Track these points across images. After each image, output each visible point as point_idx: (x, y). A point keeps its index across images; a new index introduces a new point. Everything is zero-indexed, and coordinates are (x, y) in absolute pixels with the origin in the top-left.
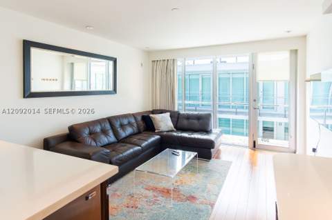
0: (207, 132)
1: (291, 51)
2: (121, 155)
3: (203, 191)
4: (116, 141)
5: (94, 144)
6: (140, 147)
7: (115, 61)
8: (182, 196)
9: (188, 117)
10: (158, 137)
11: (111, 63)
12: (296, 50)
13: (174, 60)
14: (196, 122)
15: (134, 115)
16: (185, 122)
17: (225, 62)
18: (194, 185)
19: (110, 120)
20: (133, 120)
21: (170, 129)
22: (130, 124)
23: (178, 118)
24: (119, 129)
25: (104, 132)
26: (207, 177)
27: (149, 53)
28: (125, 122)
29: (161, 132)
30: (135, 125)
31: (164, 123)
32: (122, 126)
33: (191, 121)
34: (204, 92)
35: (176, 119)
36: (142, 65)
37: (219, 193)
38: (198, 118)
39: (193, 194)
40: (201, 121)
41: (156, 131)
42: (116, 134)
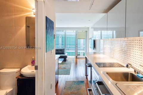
0: (64, 54)
12: (87, 31)
38: (61, 50)
40: (62, 51)
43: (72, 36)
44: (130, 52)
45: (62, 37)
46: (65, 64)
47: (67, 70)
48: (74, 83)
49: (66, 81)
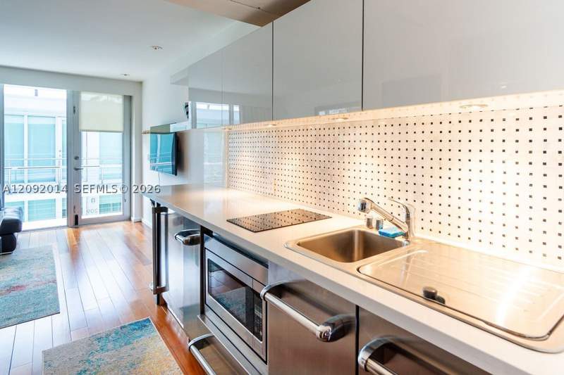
1: (125, 97)
12: (130, 97)
44: (342, 166)
46: (12, 268)
47: (37, 292)
48: (97, 345)
49: (44, 352)
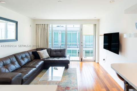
0: (65, 57)
1: (94, 24)
2: (27, 74)
3: (71, 83)
4: (20, 67)
5: (7, 71)
6: (35, 68)
7: (17, 23)
8: (63, 88)
9: (56, 51)
10: (42, 62)
11: (14, 24)
12: (96, 24)
13: (48, 24)
14: (59, 53)
15: (28, 52)
16: (54, 53)
17: (63, 26)
18: (66, 81)
19: (15, 56)
20: (27, 54)
21: (48, 57)
22: (26, 57)
23: (51, 51)
24: (21, 60)
25: (12, 63)
26: (70, 77)
27: (34, 20)
28: (24, 56)
29: (44, 59)
30: (29, 57)
31: (44, 54)
32: (22, 58)
33: (57, 52)
34: (55, 39)
35: (50, 52)
36: (31, 26)
37: (77, 82)
38: (60, 51)
39: (67, 86)
40: (62, 52)
41: (41, 59)
42: (19, 63)
43: (73, 32)
45: (62, 33)
